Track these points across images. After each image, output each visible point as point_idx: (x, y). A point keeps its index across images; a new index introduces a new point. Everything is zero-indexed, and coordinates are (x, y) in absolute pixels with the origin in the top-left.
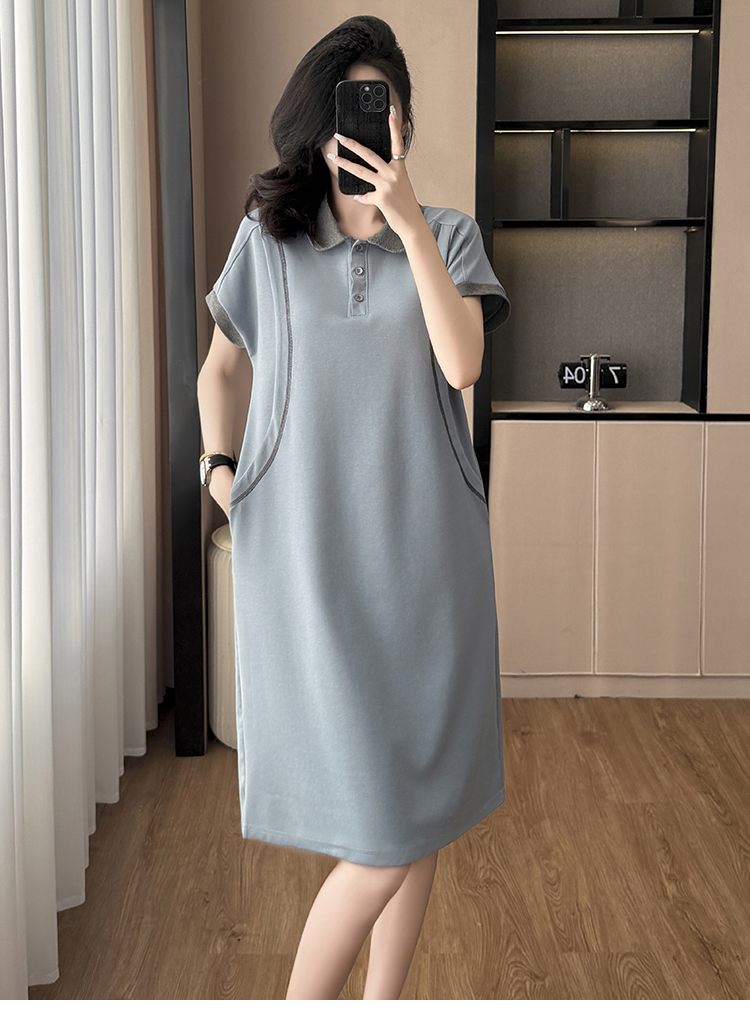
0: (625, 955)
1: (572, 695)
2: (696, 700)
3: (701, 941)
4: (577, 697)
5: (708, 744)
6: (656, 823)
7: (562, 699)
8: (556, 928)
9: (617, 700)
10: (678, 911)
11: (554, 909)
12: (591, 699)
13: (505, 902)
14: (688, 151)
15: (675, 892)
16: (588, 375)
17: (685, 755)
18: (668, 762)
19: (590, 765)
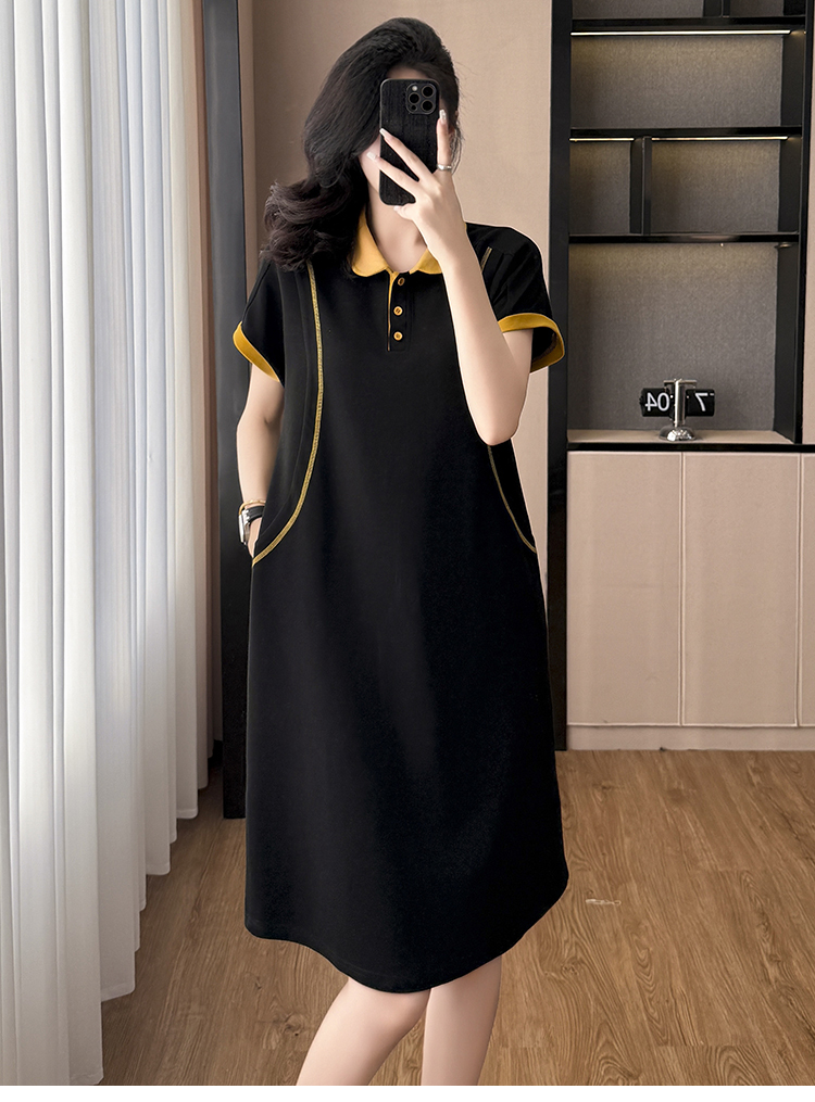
0: (726, 1049)
1: (658, 748)
2: (793, 753)
3: (809, 1031)
4: (662, 750)
5: (808, 802)
6: (753, 893)
7: (647, 751)
8: (650, 1018)
9: (707, 754)
10: (782, 998)
11: (647, 995)
12: (678, 752)
13: (595, 987)
14: (778, 160)
15: (778, 975)
16: (672, 402)
17: (783, 815)
18: (764, 823)
19: (679, 828)
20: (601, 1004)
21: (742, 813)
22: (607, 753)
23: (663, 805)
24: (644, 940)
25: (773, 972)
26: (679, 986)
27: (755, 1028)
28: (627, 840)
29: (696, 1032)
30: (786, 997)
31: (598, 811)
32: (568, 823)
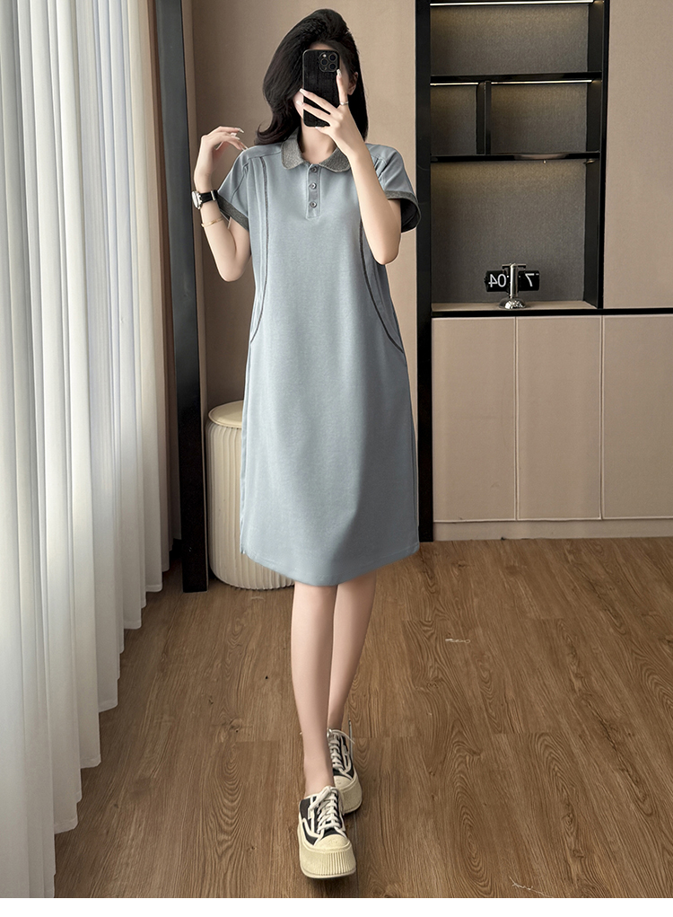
0: (542, 735)
1: (499, 538)
2: (598, 539)
3: (601, 723)
4: (502, 539)
5: (607, 573)
6: (565, 635)
7: (491, 540)
8: (489, 716)
9: (535, 541)
10: (583, 702)
11: (488, 701)
12: (514, 540)
13: (451, 697)
14: (586, 97)
15: (581, 687)
16: (508, 280)
17: (588, 581)
18: (575, 587)
19: (514, 591)
20: (455, 708)
21: (559, 581)
22: (463, 542)
23: (503, 576)
24: (487, 665)
25: (577, 684)
26: (511, 694)
27: (563, 721)
28: (475, 600)
29: (522, 725)
30: (586, 701)
31: (455, 582)
32: (433, 589)
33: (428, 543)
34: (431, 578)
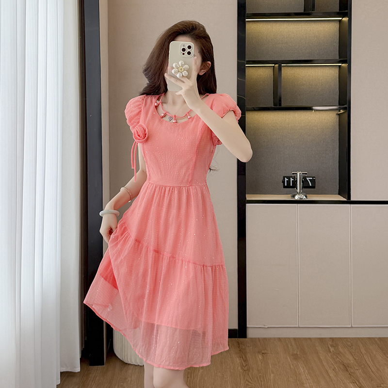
2: (349, 338)
5: (355, 359)
14: (338, 74)
17: (343, 365)
18: (335, 368)
19: (296, 369)
21: (325, 364)
23: (289, 360)
28: (272, 375)
31: (260, 363)
32: (246, 368)
33: (244, 339)
34: (245, 361)
